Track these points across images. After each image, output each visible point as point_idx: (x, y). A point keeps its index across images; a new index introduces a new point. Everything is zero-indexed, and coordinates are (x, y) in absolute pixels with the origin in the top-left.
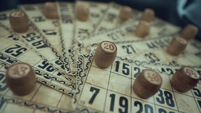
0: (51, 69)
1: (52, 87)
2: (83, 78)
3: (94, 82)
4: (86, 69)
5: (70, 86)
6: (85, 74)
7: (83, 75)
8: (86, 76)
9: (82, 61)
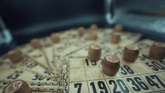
0: (41, 78)
1: (44, 90)
2: (66, 80)
3: (75, 80)
4: (67, 72)
5: (57, 85)
6: (67, 76)
7: (65, 77)
8: (69, 77)
9: (63, 68)
